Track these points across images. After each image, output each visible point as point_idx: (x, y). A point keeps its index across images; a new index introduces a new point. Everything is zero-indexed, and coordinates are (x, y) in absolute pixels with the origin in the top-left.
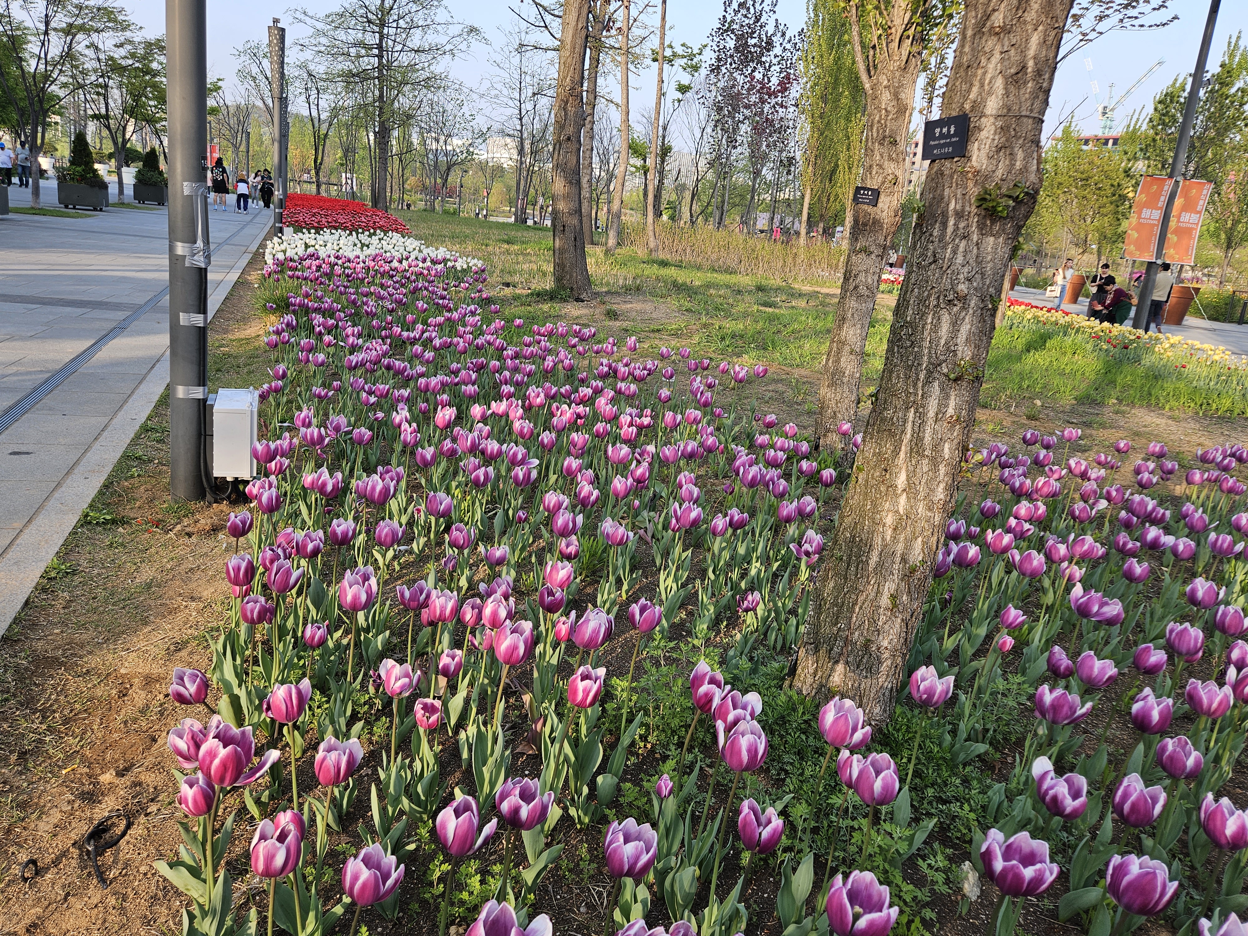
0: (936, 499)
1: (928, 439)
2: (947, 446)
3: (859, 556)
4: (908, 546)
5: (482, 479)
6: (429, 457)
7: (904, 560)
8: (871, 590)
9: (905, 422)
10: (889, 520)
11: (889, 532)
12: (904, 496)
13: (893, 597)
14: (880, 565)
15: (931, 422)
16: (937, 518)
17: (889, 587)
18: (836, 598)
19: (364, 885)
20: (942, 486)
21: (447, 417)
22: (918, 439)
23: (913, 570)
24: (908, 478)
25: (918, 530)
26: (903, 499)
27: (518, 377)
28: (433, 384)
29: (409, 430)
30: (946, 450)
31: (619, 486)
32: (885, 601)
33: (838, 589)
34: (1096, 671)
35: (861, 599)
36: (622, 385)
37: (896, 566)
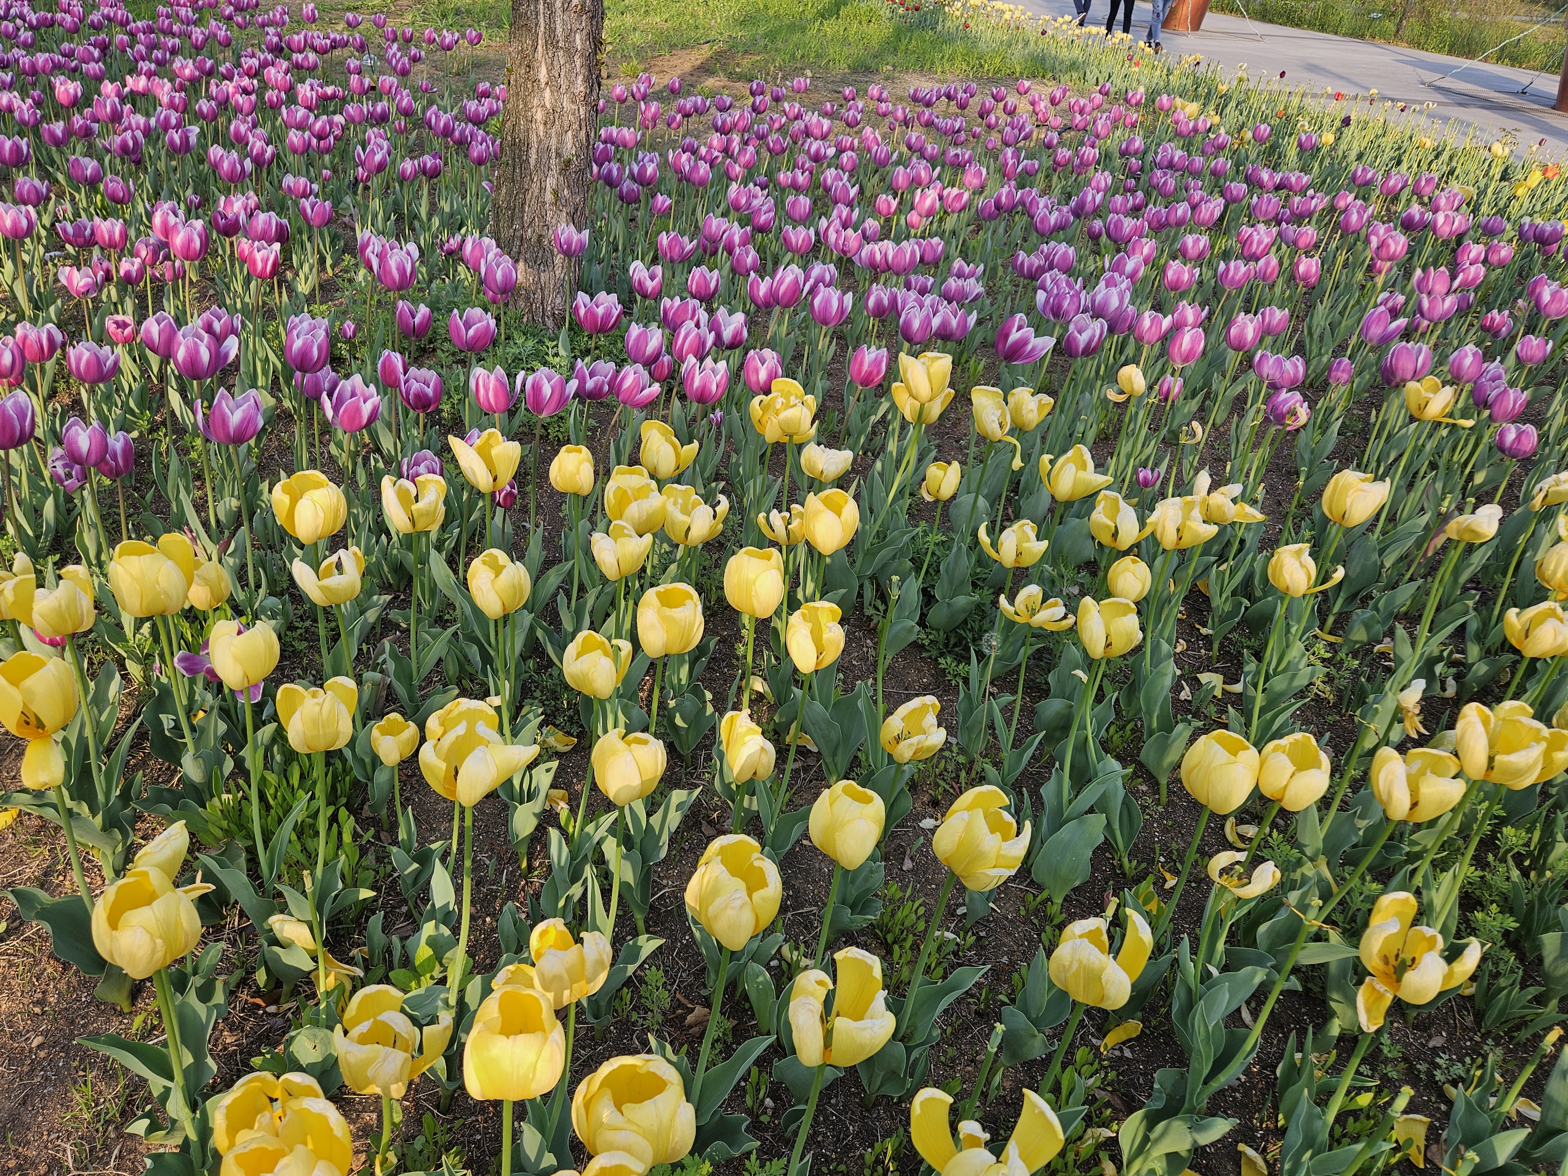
0: (577, 92)
1: (559, 30)
2: (578, 36)
3: (520, 158)
4: (561, 142)
5: (131, 143)
6: (59, 133)
7: (559, 155)
8: (535, 188)
9: (537, 14)
10: (539, 116)
11: (541, 128)
12: (548, 90)
13: (555, 192)
14: (538, 161)
15: (559, 12)
16: (582, 112)
17: (551, 182)
18: (509, 202)
19: (88, 362)
20: (580, 78)
21: (72, 91)
22: (551, 30)
23: (568, 162)
24: (549, 71)
25: (566, 124)
26: (547, 93)
27: (158, 54)
28: (40, 61)
29: (25, 107)
30: (578, 41)
31: (295, 140)
32: (549, 197)
33: (509, 193)
34: (714, 228)
35: (528, 197)
36: (298, 57)
37: (553, 162)
